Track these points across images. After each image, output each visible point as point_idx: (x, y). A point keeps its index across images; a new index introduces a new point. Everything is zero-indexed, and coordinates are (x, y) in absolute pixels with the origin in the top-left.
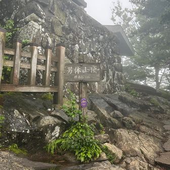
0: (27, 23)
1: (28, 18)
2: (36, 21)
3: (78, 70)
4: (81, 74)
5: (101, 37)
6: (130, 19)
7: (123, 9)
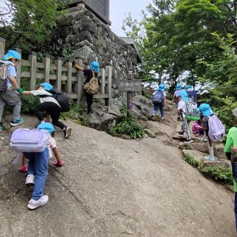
0: (81, 46)
1: (82, 43)
2: (88, 45)
3: (127, 84)
4: (129, 87)
5: (126, 52)
6: (138, 30)
7: (133, 20)
